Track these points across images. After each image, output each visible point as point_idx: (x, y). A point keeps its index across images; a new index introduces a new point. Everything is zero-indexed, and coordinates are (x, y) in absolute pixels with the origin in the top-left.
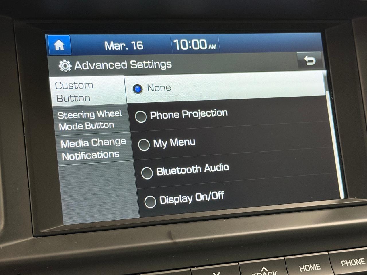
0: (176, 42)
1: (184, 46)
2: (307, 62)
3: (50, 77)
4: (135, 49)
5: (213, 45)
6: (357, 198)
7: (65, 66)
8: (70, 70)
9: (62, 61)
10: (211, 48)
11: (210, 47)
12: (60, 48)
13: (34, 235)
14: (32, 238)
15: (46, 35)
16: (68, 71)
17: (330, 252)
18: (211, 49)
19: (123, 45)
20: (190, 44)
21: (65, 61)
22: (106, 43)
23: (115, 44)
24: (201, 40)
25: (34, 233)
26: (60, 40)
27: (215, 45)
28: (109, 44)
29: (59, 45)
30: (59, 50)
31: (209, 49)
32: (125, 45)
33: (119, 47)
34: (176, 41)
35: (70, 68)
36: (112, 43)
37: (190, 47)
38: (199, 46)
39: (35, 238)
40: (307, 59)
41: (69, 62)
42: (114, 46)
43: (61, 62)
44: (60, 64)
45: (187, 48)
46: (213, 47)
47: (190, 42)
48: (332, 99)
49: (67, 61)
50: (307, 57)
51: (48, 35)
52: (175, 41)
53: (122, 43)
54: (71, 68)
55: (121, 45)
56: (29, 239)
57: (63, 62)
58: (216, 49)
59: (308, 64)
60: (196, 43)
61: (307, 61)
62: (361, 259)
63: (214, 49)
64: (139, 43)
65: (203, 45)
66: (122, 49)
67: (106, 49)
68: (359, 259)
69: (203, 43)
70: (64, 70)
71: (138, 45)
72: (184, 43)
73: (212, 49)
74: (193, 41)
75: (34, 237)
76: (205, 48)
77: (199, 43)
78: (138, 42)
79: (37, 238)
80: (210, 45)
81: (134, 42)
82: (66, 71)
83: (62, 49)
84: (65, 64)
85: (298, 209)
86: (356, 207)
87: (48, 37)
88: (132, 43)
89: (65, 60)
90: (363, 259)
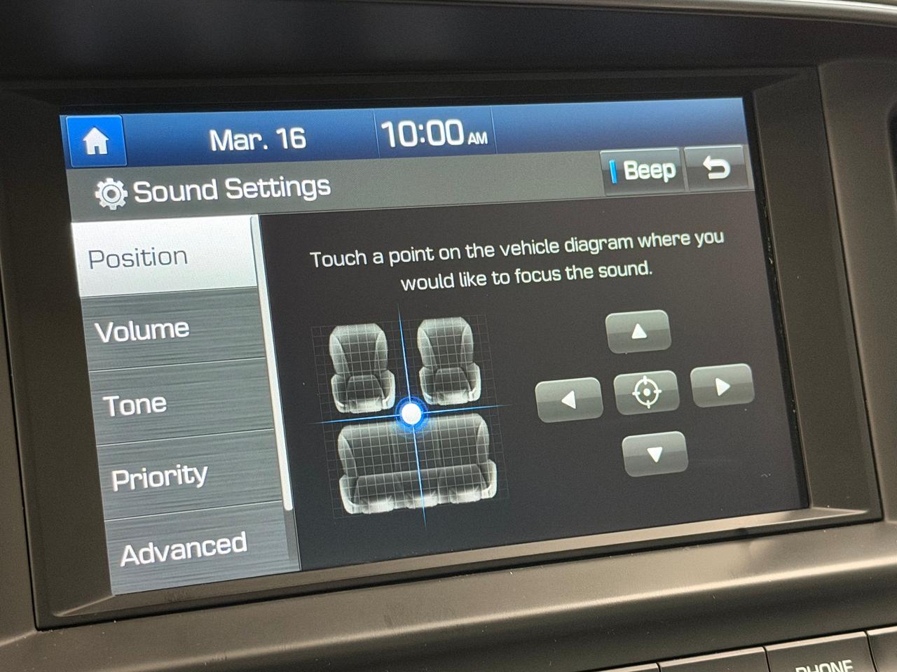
0: (387, 129)
1: (408, 137)
2: (709, 172)
3: (74, 222)
4: (286, 146)
5: (478, 134)
6: (831, 507)
7: (111, 194)
8: (122, 203)
9: (104, 181)
10: (474, 141)
11: (472, 139)
12: (97, 148)
13: (38, 625)
14: (34, 632)
15: (61, 117)
16: (118, 207)
17: (769, 648)
18: (473, 144)
19: (255, 139)
20: (422, 134)
21: (110, 181)
22: (213, 133)
23: (236, 137)
24: (449, 122)
25: (37, 619)
26: (98, 129)
27: (485, 134)
28: (221, 137)
29: (95, 141)
30: (94, 153)
31: (469, 143)
32: (260, 138)
33: (246, 142)
34: (388, 125)
35: (122, 198)
36: (228, 133)
37: (423, 140)
38: (445, 137)
39: (41, 632)
40: (709, 163)
41: (120, 184)
42: (234, 141)
43: (101, 185)
44: (97, 189)
45: (414, 143)
46: (479, 139)
47: (421, 127)
48: (772, 262)
49: (115, 181)
50: (708, 158)
51: (68, 117)
52: (384, 126)
53: (252, 133)
54: (125, 199)
55: (252, 137)
56: (25, 636)
57: (106, 184)
58: (486, 142)
59: (712, 176)
60: (436, 130)
61: (710, 169)
62: (844, 662)
63: (482, 143)
64: (296, 133)
65: (455, 135)
66: (252, 148)
67: (214, 149)
68: (840, 663)
69: (454, 130)
70: (108, 204)
71: (293, 138)
72: (407, 130)
73: (477, 143)
74: (430, 124)
75: (38, 629)
76: (460, 142)
77: (445, 128)
78: (293, 131)
79: (45, 632)
80: (472, 135)
81: (282, 131)
82: (113, 207)
83: (103, 151)
84: (110, 190)
85: (690, 540)
86: (831, 530)
87: (67, 121)
88: (278, 132)
89: (112, 180)
90: (849, 661)
